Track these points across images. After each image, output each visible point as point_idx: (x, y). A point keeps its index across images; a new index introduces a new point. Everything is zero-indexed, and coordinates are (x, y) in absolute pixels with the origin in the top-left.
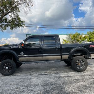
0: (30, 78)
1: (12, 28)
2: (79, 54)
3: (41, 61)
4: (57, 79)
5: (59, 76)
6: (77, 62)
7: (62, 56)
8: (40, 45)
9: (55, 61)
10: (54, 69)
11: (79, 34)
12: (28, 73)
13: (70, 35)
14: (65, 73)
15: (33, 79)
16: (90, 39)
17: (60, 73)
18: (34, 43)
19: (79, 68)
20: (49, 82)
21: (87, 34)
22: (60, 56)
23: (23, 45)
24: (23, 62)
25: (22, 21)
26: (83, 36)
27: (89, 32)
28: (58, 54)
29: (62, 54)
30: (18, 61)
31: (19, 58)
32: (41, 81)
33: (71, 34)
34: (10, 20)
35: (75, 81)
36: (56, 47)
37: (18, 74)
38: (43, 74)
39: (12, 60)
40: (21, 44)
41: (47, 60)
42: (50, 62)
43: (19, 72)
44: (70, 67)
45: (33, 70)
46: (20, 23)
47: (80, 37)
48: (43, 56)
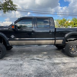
0: (21, 65)
1: (5, 12)
2: (73, 39)
3: (33, 46)
4: (52, 67)
5: (52, 62)
6: (71, 48)
7: (56, 40)
8: (32, 28)
9: (48, 45)
10: (45, 53)
11: (66, 20)
12: (19, 57)
13: (57, 20)
14: (58, 58)
15: (25, 66)
16: (75, 24)
17: (53, 59)
18: (25, 26)
19: (73, 53)
20: (42, 70)
21: (73, 20)
22: (54, 41)
23: (13, 27)
24: (14, 46)
25: (15, 5)
26: (69, 22)
27: (74, 18)
28: (52, 38)
29: (56, 38)
30: (8, 45)
31: (9, 41)
32: (33, 69)
33: (59, 20)
34: (3, 4)
35: (72, 70)
36: (50, 31)
37: (8, 58)
38: (35, 59)
39: (2, 43)
40: (12, 25)
41: (40, 45)
42: (42, 46)
43: (9, 56)
44: (61, 51)
45: (24, 54)
46: (12, 7)
47: (67, 23)
48: (35, 40)
